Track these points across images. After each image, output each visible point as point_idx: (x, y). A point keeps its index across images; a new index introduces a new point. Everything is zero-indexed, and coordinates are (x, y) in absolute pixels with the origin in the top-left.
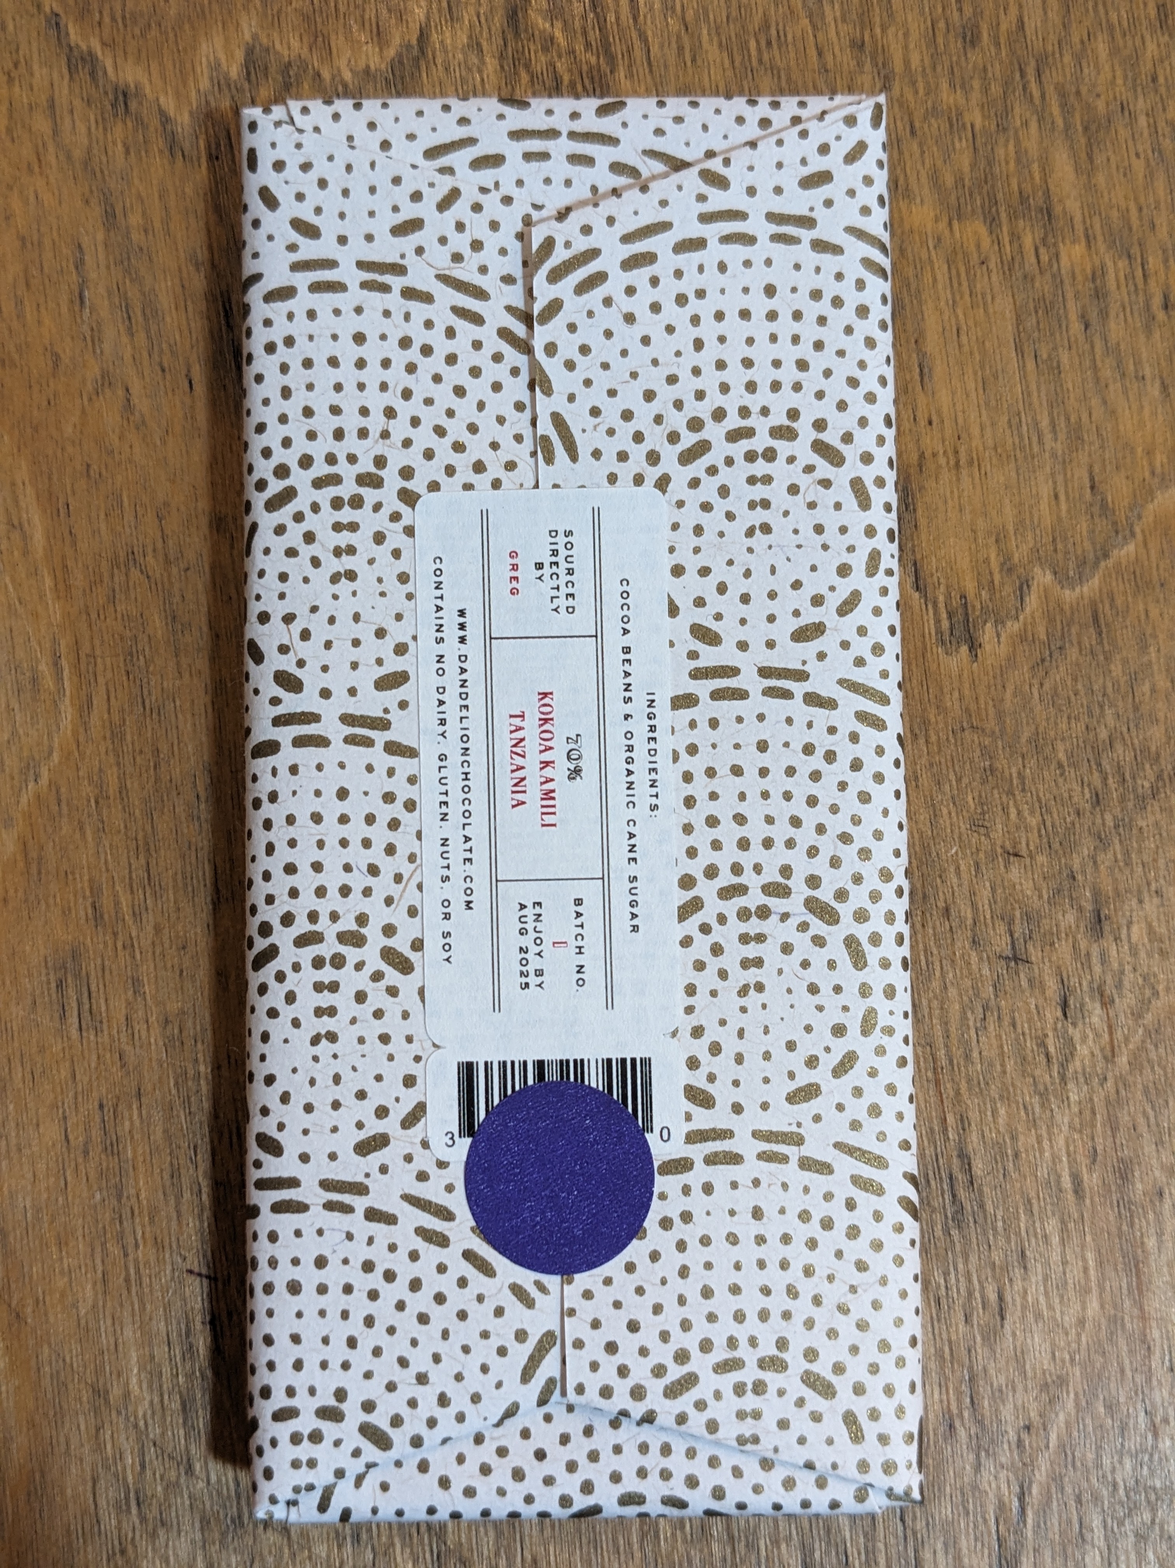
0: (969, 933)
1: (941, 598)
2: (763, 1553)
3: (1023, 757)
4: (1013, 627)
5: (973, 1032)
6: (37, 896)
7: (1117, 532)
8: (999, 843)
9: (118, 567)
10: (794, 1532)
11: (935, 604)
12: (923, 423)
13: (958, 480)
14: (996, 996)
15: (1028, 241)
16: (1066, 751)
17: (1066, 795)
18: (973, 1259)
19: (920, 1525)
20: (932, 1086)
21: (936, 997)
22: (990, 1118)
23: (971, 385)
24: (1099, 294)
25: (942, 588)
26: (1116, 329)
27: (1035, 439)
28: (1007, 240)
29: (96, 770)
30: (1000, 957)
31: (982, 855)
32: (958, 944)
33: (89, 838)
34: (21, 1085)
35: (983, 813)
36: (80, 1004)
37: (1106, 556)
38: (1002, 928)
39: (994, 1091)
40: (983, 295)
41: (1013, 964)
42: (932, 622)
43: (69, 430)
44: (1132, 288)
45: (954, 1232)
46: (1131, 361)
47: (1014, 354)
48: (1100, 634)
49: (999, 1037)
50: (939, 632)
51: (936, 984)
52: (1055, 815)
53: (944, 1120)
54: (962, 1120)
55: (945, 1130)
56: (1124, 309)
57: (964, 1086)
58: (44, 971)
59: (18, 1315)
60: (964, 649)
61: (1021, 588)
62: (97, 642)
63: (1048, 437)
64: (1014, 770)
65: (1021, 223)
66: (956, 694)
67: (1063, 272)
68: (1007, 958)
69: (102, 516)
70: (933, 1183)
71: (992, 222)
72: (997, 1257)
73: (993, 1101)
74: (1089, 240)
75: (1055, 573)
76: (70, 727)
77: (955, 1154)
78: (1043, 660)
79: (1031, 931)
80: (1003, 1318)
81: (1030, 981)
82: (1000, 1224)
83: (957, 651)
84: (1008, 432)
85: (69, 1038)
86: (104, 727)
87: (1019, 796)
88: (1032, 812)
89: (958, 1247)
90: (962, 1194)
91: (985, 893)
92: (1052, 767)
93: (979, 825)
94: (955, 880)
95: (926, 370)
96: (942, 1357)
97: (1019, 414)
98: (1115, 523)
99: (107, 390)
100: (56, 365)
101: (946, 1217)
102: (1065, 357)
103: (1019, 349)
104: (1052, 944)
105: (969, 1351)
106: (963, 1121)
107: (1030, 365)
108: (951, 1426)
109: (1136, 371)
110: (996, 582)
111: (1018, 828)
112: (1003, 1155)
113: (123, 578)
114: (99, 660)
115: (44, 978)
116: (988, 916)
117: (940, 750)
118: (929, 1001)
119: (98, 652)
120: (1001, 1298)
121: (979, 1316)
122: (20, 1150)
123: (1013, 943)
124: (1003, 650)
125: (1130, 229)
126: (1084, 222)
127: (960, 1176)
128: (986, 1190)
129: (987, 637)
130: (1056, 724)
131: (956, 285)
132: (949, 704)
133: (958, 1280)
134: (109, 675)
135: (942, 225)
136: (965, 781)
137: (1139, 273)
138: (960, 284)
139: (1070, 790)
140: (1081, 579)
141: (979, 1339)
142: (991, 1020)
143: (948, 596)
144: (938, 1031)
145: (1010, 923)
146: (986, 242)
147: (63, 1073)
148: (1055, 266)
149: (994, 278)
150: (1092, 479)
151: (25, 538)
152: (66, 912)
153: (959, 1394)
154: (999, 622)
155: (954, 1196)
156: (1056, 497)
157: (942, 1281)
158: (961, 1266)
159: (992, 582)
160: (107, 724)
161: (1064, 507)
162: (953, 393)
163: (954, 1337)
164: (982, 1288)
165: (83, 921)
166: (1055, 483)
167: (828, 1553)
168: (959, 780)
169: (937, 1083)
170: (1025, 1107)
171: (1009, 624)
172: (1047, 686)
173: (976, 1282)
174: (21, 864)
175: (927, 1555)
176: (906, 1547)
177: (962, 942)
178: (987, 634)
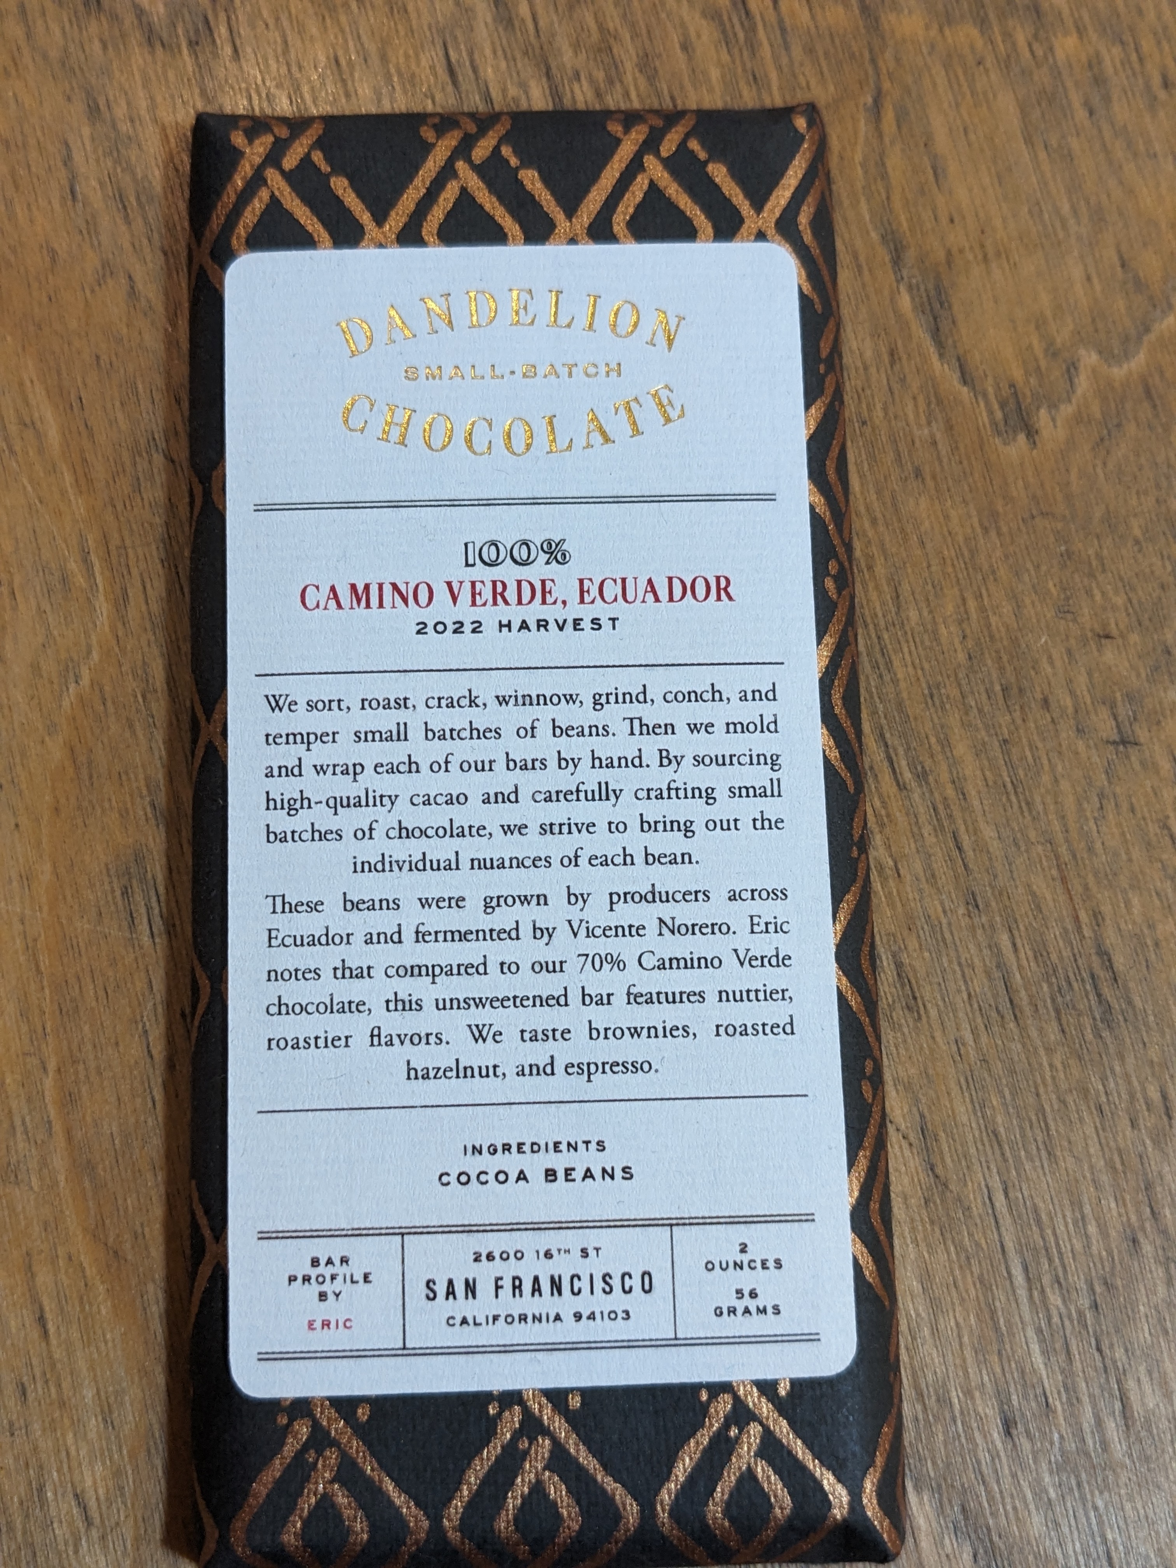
0: (1072, 722)
1: (991, 390)
2: (957, 1407)
3: (1098, 537)
4: (1067, 410)
5: (1092, 823)
6: (90, 802)
7: (1155, 306)
8: (1088, 626)
9: (141, 455)
10: (986, 1378)
11: (985, 395)
12: (944, 221)
13: (989, 273)
14: (1110, 782)
15: (1021, 38)
16: (1140, 527)
17: (1147, 570)
18: (1130, 1060)
19: (1119, 1353)
20: (1058, 883)
21: (1048, 791)
22: (1124, 911)
23: (987, 181)
24: (1099, 81)
25: (990, 380)
26: (1121, 111)
27: (1058, 225)
28: (999, 39)
29: (139, 663)
30: (1108, 742)
31: (1073, 641)
32: (1064, 735)
33: (140, 733)
34: (94, 1004)
35: (1067, 599)
36: (149, 909)
37: (1147, 330)
38: (1104, 713)
39: (1124, 881)
40: (985, 93)
41: (1121, 748)
42: (985, 414)
43: (73, 324)
44: (1129, 72)
45: (1105, 1034)
46: (1141, 142)
47: (1024, 146)
48: (1155, 407)
49: (1119, 825)
50: (994, 423)
51: (1046, 778)
52: (1140, 593)
53: (1077, 919)
54: (1095, 916)
55: (1079, 929)
56: (1126, 93)
57: (1091, 879)
58: (106, 879)
59: (116, 1252)
60: (1022, 437)
61: (1068, 370)
62: (126, 533)
63: (1072, 222)
64: (1091, 552)
65: (1010, 23)
66: (1020, 483)
67: (1060, 64)
68: (1114, 743)
69: (118, 404)
70: (1075, 985)
71: (983, 23)
72: (1154, 1053)
73: (1124, 891)
74: (1081, 31)
75: (1100, 353)
76: (106, 623)
77: (1093, 951)
78: (1102, 440)
79: (1134, 712)
80: (1170, 1118)
81: (1143, 764)
82: (1151, 1018)
83: (1014, 440)
84: (1031, 222)
85: (141, 947)
86: (143, 618)
87: (1101, 578)
88: (1116, 592)
89: (1112, 1049)
90: (1107, 992)
91: (1082, 680)
92: (1130, 543)
93: (1065, 611)
94: (1049, 670)
95: (940, 171)
96: (1114, 1169)
97: (1038, 204)
98: (1151, 298)
99: (109, 280)
100: (54, 260)
101: (1094, 1019)
102: (1074, 143)
103: (1029, 141)
104: (1159, 723)
105: (1141, 1157)
106: (1097, 916)
107: (1042, 155)
108: (1135, 1241)
109: (1147, 150)
110: (1043, 369)
111: (1105, 609)
112: (1144, 945)
113: (146, 465)
114: (130, 551)
115: (107, 887)
116: (1089, 701)
117: (1013, 542)
118: (1042, 797)
119: (128, 542)
120: (1165, 1097)
121: (1147, 1121)
122: (99, 1073)
123: (1118, 727)
124: (1061, 433)
125: (1118, 16)
126: (1072, 15)
127: (1101, 974)
128: (1131, 985)
129: (1042, 423)
130: (1125, 500)
131: (956, 86)
132: (1015, 494)
133: (1117, 1084)
134: (143, 566)
135: (934, 32)
136: (1044, 568)
137: (1134, 57)
138: (959, 85)
139: (1151, 565)
140: (1127, 355)
141: (1148, 1142)
142: (1110, 807)
143: (998, 388)
144: (1057, 826)
145: (1113, 706)
146: (979, 43)
147: (139, 985)
148: (1051, 60)
149: (993, 76)
150: (1121, 258)
151: (39, 436)
152: (124, 814)
153: (1137, 1204)
154: (1053, 406)
155: (1099, 995)
156: (1089, 279)
157: (1101, 1087)
158: (1117, 1069)
159: (1039, 368)
160: (146, 615)
161: (1098, 287)
162: (970, 190)
163: (1122, 1146)
164: (1144, 1090)
165: (142, 822)
166: (1086, 266)
167: (1025, 1396)
168: (1037, 567)
169: (1064, 880)
170: (1157, 894)
171: (1062, 407)
172: (1110, 466)
173: (1136, 1083)
174: (70, 771)
175: (1131, 1384)
176: (1107, 1379)
177: (1067, 733)
178: (1043, 417)
